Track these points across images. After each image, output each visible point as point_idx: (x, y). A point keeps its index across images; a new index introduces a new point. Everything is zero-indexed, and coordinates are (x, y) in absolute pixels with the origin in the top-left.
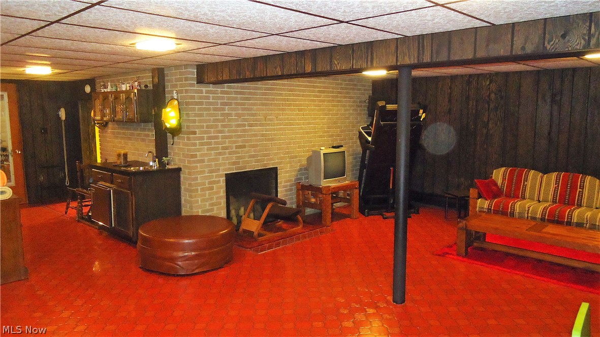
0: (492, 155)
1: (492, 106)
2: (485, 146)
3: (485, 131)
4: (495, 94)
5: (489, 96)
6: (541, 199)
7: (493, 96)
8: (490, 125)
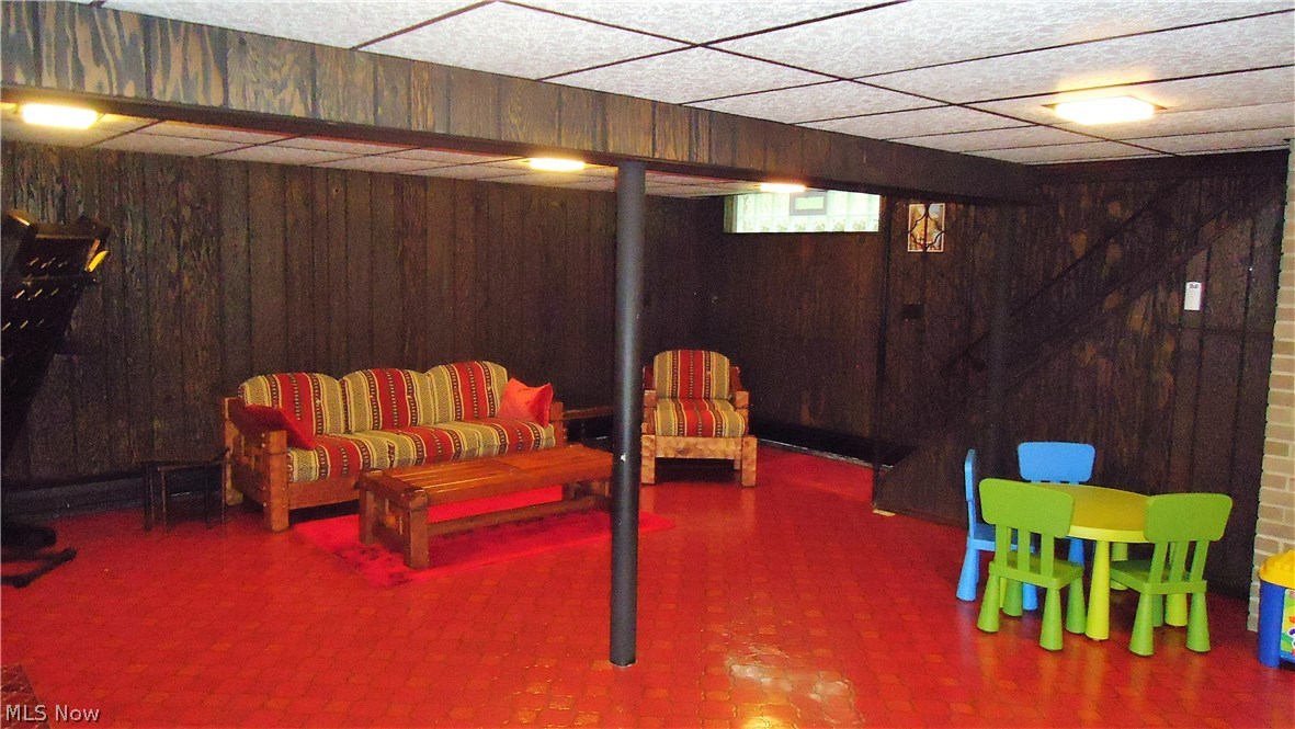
0: (197, 351)
1: (185, 237)
2: (177, 332)
3: (172, 295)
4: (193, 208)
5: (177, 212)
6: (354, 426)
7: (186, 212)
8: (186, 280)
